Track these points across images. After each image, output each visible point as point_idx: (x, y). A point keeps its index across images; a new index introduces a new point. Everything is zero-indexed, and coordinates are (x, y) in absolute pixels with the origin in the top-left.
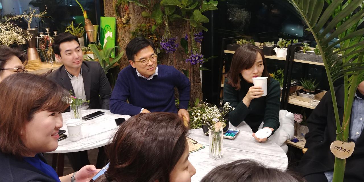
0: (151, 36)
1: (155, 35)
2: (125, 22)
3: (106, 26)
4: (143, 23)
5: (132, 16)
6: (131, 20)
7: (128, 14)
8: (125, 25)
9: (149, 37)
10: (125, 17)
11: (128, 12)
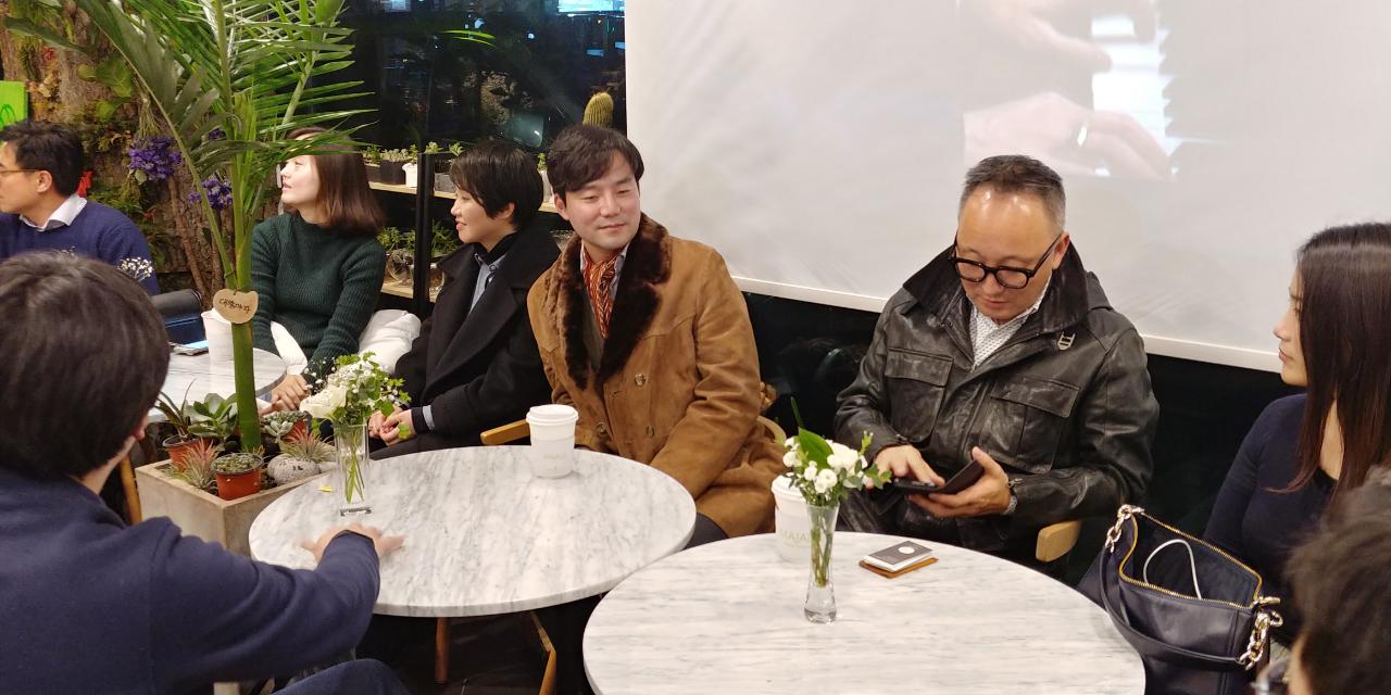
0: (117, 136)
1: (128, 132)
2: (47, 94)
3: (3, 108)
4: (99, 97)
5: (64, 76)
6: (63, 87)
7: (55, 73)
8: (50, 105)
9: (112, 136)
10: (46, 81)
11: (53, 65)
